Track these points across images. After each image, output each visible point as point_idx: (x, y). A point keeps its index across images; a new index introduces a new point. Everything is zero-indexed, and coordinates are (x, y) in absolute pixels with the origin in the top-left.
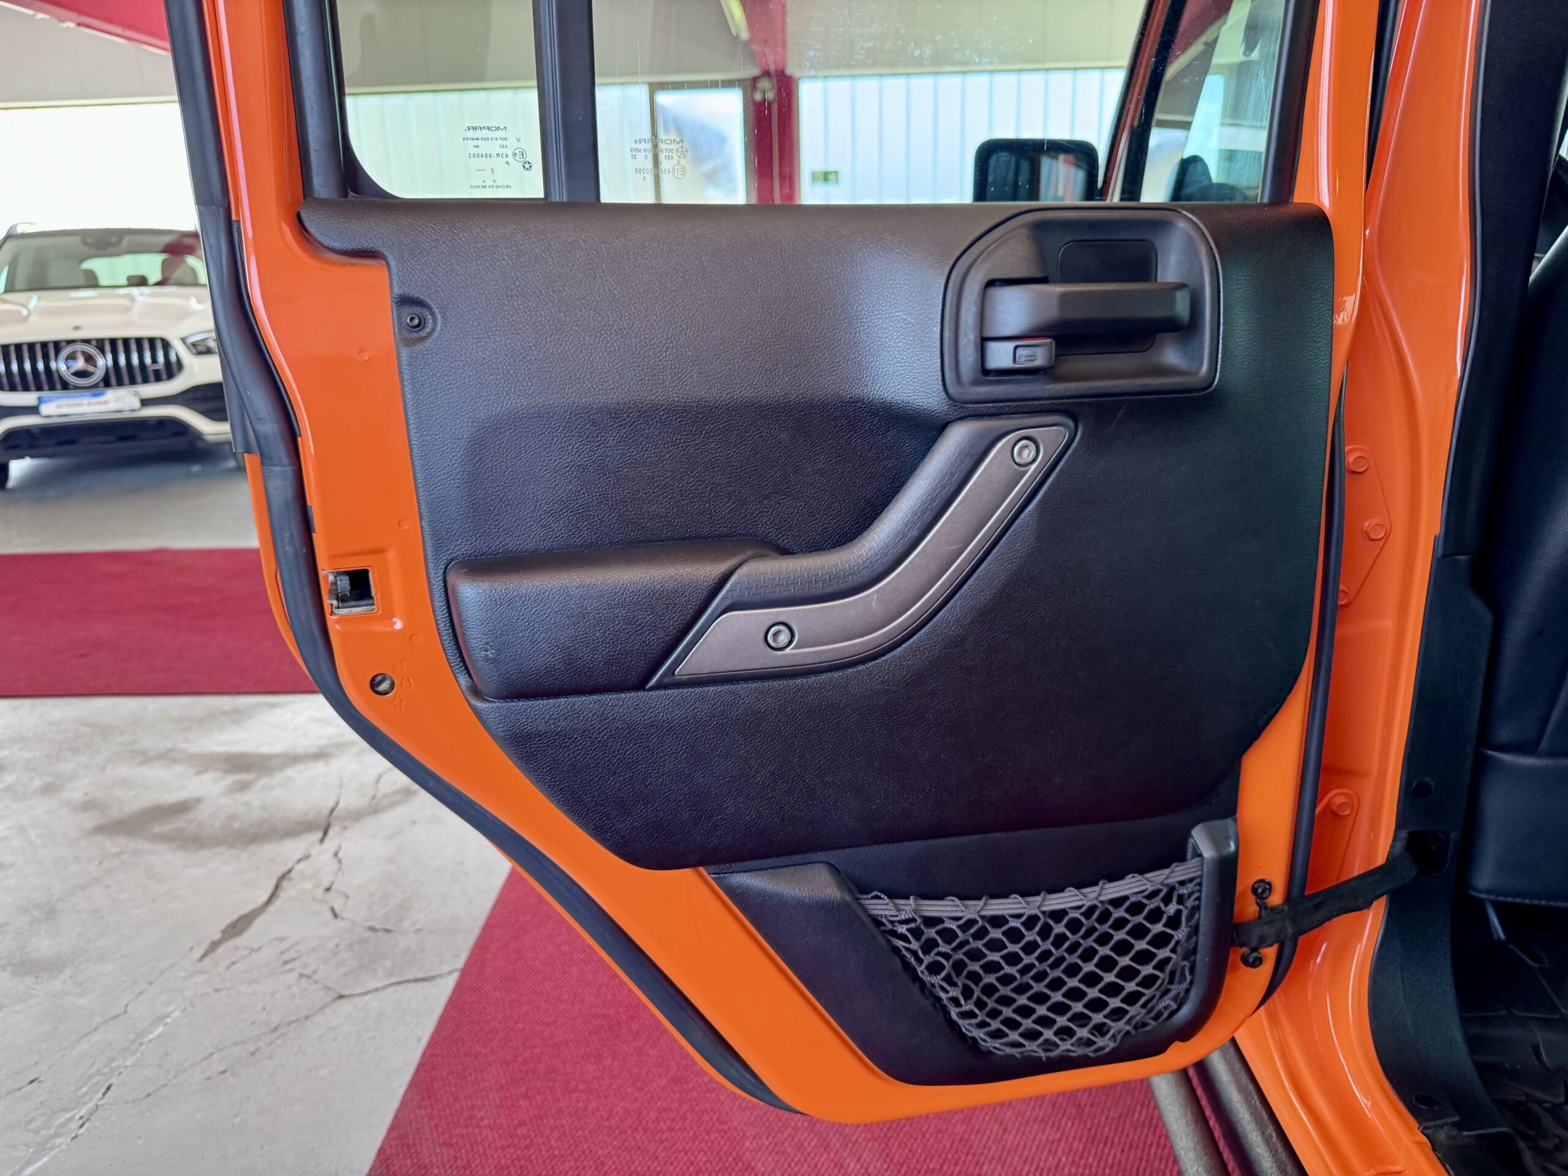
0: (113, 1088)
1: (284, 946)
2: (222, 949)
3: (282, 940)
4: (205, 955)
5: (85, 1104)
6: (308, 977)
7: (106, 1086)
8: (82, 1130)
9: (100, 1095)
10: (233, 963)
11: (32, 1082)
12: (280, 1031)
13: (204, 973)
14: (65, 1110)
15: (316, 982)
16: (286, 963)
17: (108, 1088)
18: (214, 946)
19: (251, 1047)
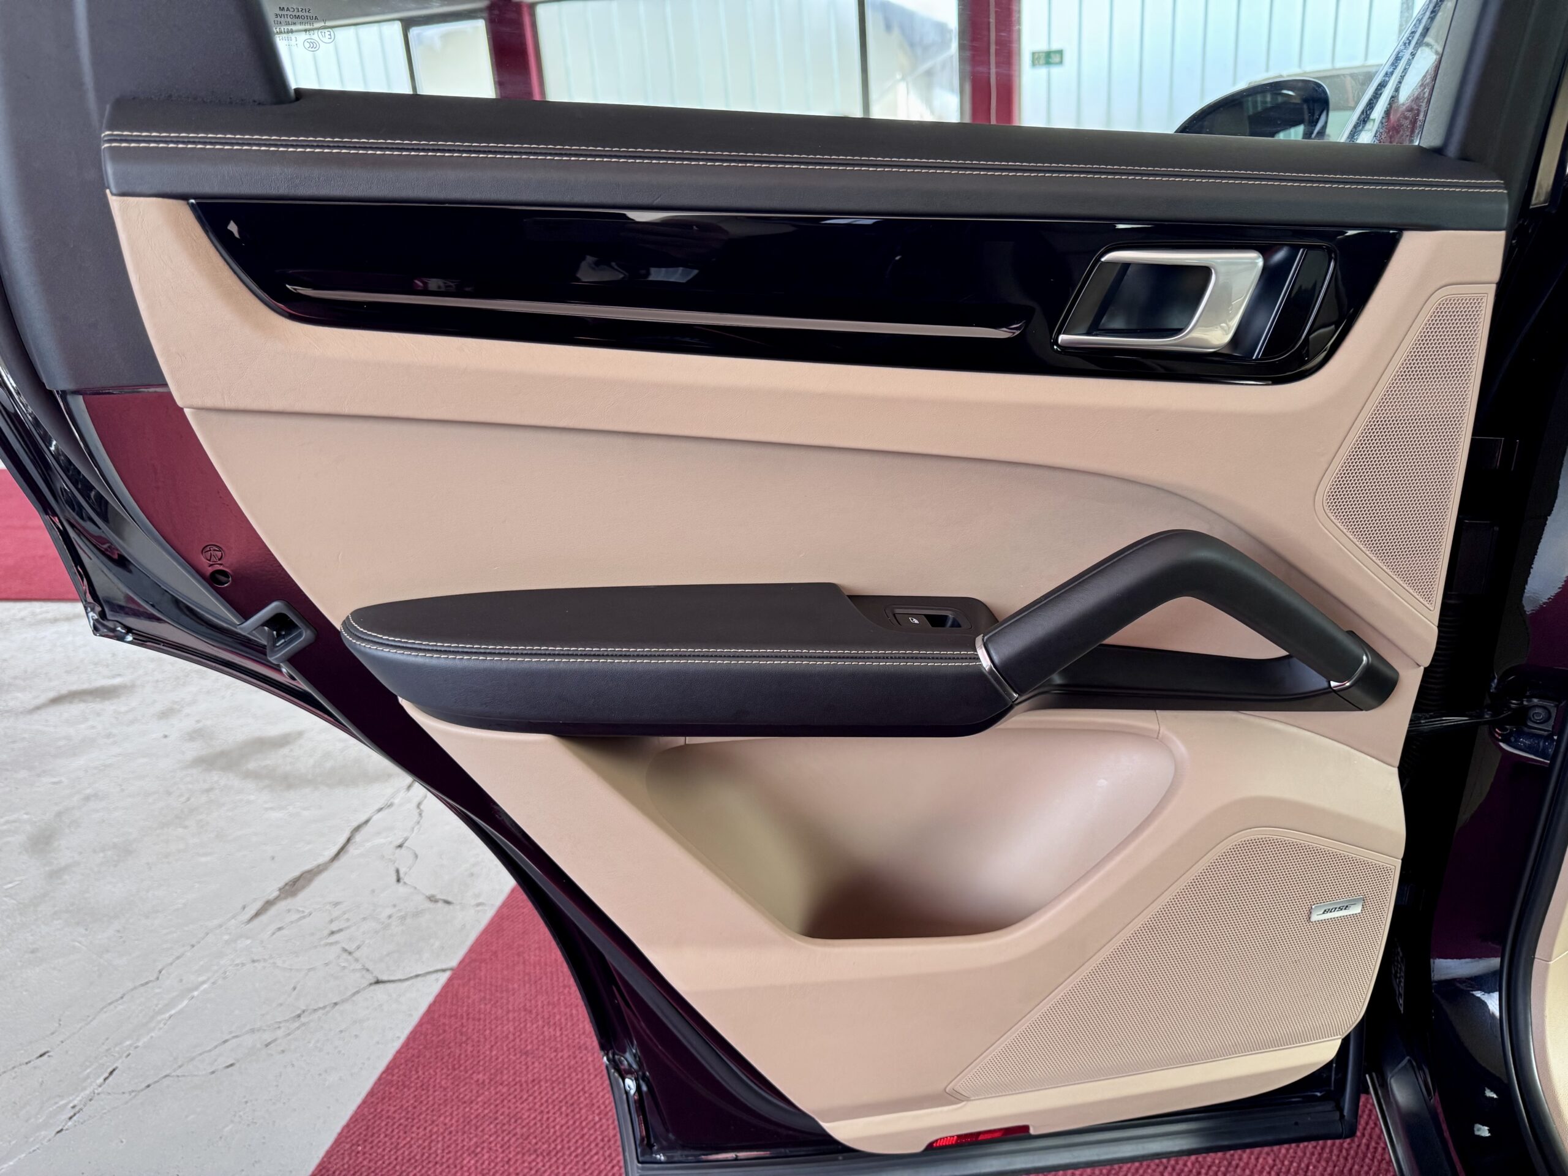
0: (115, 1073)
1: (336, 912)
2: (273, 911)
3: (336, 904)
4: (257, 914)
5: (84, 1089)
6: (350, 953)
7: (110, 1069)
8: (70, 1123)
9: (101, 1080)
10: (280, 929)
11: (41, 1056)
12: (303, 1019)
13: (248, 938)
14: (61, 1097)
15: (357, 960)
16: (333, 933)
17: (111, 1073)
18: (269, 904)
19: (267, 1037)
